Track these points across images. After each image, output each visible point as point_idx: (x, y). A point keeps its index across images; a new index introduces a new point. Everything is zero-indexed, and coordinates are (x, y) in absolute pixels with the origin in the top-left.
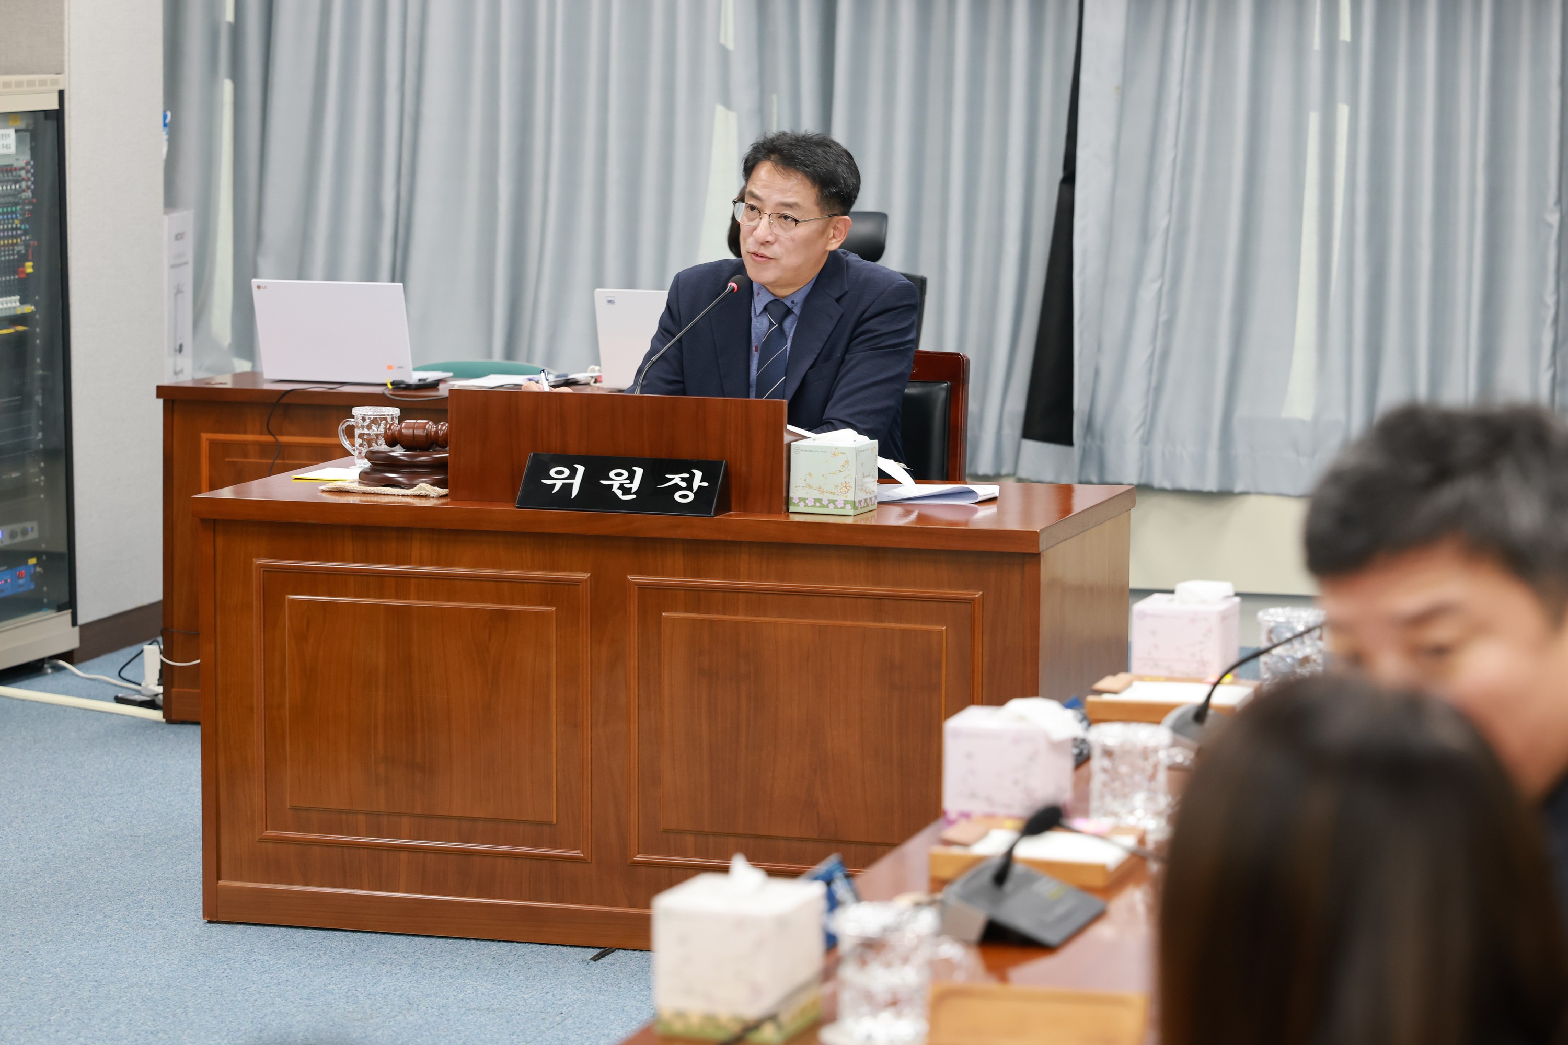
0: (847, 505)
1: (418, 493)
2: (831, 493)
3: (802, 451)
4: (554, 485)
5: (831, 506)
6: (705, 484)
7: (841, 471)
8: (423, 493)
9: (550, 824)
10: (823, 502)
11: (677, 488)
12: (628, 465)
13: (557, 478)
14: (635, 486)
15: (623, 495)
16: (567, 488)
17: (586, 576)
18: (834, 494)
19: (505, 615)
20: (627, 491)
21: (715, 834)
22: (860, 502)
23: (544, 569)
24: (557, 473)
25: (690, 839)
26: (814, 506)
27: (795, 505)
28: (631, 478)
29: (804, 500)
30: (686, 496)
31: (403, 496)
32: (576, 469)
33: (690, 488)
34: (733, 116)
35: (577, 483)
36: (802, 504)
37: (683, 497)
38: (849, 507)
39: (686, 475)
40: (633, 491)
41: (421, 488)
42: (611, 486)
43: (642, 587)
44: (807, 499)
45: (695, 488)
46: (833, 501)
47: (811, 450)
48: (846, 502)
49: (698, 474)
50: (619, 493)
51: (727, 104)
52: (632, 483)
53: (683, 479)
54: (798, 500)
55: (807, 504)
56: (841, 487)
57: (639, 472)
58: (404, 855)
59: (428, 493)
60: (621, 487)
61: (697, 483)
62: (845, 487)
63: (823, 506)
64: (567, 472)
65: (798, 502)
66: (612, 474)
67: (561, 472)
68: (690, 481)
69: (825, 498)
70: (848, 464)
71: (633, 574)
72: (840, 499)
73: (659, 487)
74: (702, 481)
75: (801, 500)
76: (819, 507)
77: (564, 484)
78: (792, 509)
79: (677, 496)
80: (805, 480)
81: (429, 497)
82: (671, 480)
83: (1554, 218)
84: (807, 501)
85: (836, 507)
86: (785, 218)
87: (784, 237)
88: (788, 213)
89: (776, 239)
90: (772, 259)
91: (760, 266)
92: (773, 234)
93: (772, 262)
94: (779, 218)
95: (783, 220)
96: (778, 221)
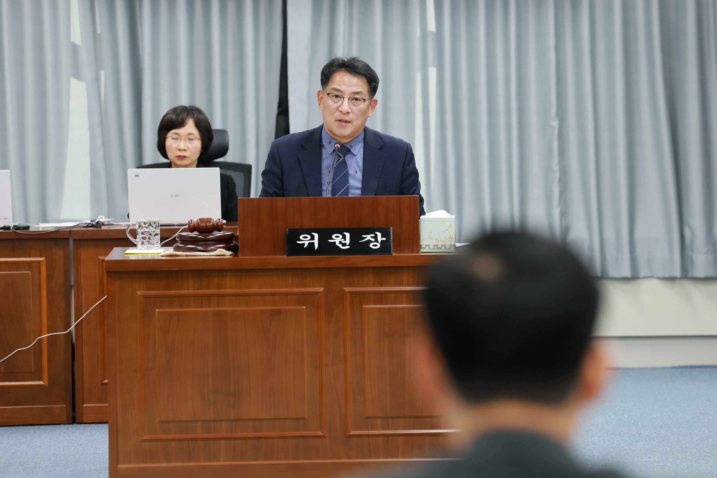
0: (451, 247)
1: (219, 253)
2: (443, 241)
3: (426, 221)
4: (304, 244)
5: (443, 248)
6: (384, 239)
7: (447, 230)
8: (222, 253)
9: (304, 419)
10: (439, 246)
11: (369, 242)
12: (341, 231)
13: (304, 240)
14: (348, 241)
15: (342, 246)
16: (311, 245)
17: (322, 289)
18: (444, 242)
19: (279, 312)
20: (344, 245)
21: (392, 417)
23: (299, 287)
24: (304, 237)
25: (379, 421)
26: (434, 248)
27: (423, 248)
28: (344, 237)
29: (428, 246)
30: (376, 245)
31: (210, 256)
32: (314, 235)
33: (376, 241)
35: (316, 241)
36: (427, 248)
37: (374, 245)
39: (373, 235)
40: (347, 244)
42: (335, 243)
43: (353, 293)
44: (430, 245)
45: (379, 241)
46: (444, 245)
47: (431, 220)
49: (379, 235)
50: (340, 246)
51: (78, 77)
52: (345, 240)
53: (372, 237)
54: (425, 246)
55: (430, 248)
56: (448, 238)
57: (347, 235)
59: (225, 254)
60: (340, 242)
61: (380, 239)
62: (450, 238)
63: (438, 248)
64: (309, 237)
65: (425, 247)
66: (333, 236)
67: (306, 237)
68: (376, 237)
69: (440, 244)
70: (451, 226)
71: (347, 286)
72: (448, 244)
73: (360, 241)
74: (382, 237)
75: (426, 245)
76: (436, 249)
77: (309, 243)
78: (422, 250)
79: (371, 245)
80: (429, 236)
81: (223, 255)
82: (366, 237)
83: (555, 124)
84: (430, 246)
85: (445, 248)
86: (357, 99)
87: (355, 109)
88: (357, 96)
89: (352, 111)
90: (349, 122)
91: (343, 127)
92: (350, 108)
93: (350, 124)
94: (353, 99)
95: (354, 101)
96: (351, 102)
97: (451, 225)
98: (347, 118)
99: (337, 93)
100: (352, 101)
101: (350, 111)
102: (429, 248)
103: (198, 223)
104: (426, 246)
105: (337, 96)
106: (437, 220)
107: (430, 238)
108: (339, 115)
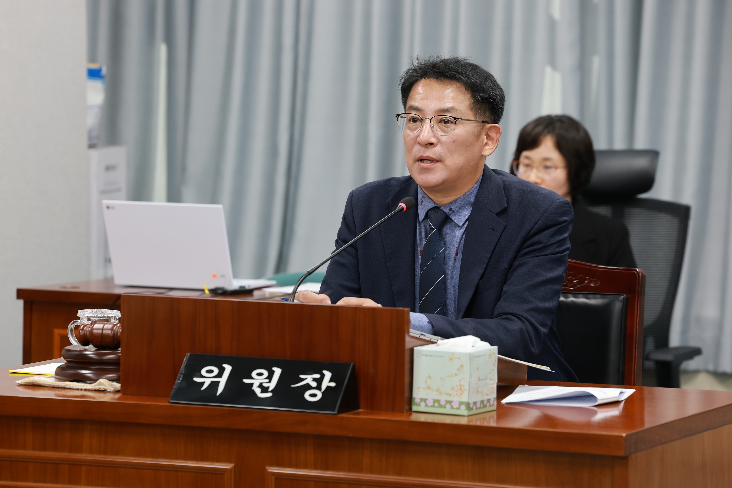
0: (461, 406)
1: (97, 387)
2: (448, 394)
3: (423, 355)
4: (203, 383)
5: (448, 406)
6: (333, 384)
7: (456, 375)
8: (102, 387)
10: (441, 403)
11: (308, 387)
12: (269, 365)
13: (207, 376)
14: (272, 385)
15: (262, 392)
16: (214, 385)
17: (230, 466)
18: (450, 395)
20: (264, 390)
22: (475, 403)
23: (195, 459)
24: (208, 371)
26: (433, 406)
27: (419, 405)
28: (270, 378)
29: (425, 400)
30: (314, 395)
31: (86, 390)
32: (224, 369)
33: (319, 387)
35: (223, 381)
37: (312, 395)
38: (463, 407)
39: (317, 376)
40: (270, 389)
41: (101, 384)
42: (252, 385)
43: (279, 478)
44: (427, 399)
45: (324, 387)
46: (450, 402)
47: (431, 355)
48: (461, 403)
49: (328, 375)
50: (258, 391)
52: (270, 382)
53: (314, 380)
54: (419, 400)
55: (428, 404)
56: (457, 389)
57: (278, 371)
59: (106, 388)
60: (261, 386)
61: (326, 383)
62: (461, 389)
63: (440, 406)
64: (216, 371)
66: (254, 374)
68: (319, 381)
69: (443, 398)
70: (463, 368)
71: (271, 466)
72: (456, 399)
73: (293, 386)
74: (331, 381)
76: (438, 407)
77: (212, 382)
78: (414, 408)
79: (307, 396)
80: (426, 382)
81: (109, 392)
82: (304, 380)
84: (427, 402)
85: (452, 407)
86: (446, 122)
87: (446, 139)
89: (439, 141)
91: (426, 170)
92: (435, 136)
93: (438, 164)
94: (440, 122)
95: (443, 124)
96: (438, 126)
97: (462, 366)
98: (430, 153)
100: (440, 124)
101: (433, 140)
102: (426, 405)
104: (421, 402)
106: (441, 355)
107: (429, 388)
108: (418, 151)
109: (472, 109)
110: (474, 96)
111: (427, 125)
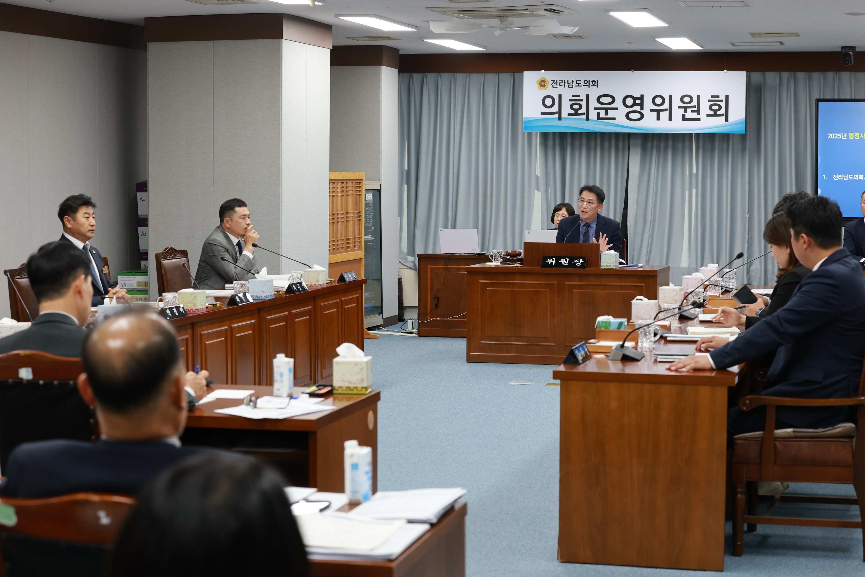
1: (516, 266)
4: (549, 263)
5: (610, 266)
6: (583, 262)
7: (609, 259)
8: (517, 266)
9: (547, 338)
11: (577, 263)
12: (565, 258)
13: (549, 261)
14: (567, 262)
16: (552, 263)
17: (556, 282)
19: (537, 291)
20: (565, 264)
23: (545, 281)
24: (549, 260)
26: (606, 267)
27: (602, 266)
28: (566, 261)
29: (604, 265)
31: (512, 266)
32: (553, 259)
33: (579, 262)
34: (540, 193)
35: (554, 262)
36: (603, 266)
37: (578, 264)
38: (614, 267)
39: (579, 260)
40: (567, 264)
42: (562, 262)
43: (569, 285)
46: (610, 265)
47: (605, 254)
48: (613, 266)
49: (581, 260)
50: (564, 264)
51: (538, 190)
53: (578, 261)
56: (612, 262)
57: (568, 259)
58: (513, 346)
60: (564, 263)
61: (581, 261)
63: (608, 266)
64: (551, 260)
66: (562, 260)
67: (550, 260)
68: (579, 261)
69: (609, 265)
70: (614, 257)
71: (566, 282)
72: (612, 265)
73: (573, 262)
75: (603, 265)
78: (601, 267)
79: (577, 264)
81: (518, 266)
82: (575, 261)
83: (747, 216)
85: (611, 267)
86: (590, 203)
87: (589, 207)
88: (590, 201)
89: (588, 208)
90: (586, 212)
91: (583, 214)
93: (587, 213)
94: (589, 203)
97: (611, 257)
98: (585, 210)
99: (582, 199)
101: (586, 207)
102: (604, 266)
103: (510, 252)
105: (582, 201)
106: (608, 254)
107: (605, 262)
108: (582, 209)
109: (597, 200)
110: (598, 197)
111: (585, 203)
